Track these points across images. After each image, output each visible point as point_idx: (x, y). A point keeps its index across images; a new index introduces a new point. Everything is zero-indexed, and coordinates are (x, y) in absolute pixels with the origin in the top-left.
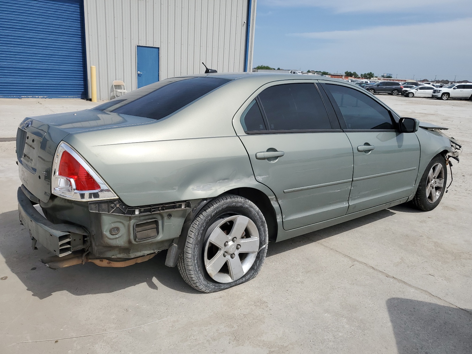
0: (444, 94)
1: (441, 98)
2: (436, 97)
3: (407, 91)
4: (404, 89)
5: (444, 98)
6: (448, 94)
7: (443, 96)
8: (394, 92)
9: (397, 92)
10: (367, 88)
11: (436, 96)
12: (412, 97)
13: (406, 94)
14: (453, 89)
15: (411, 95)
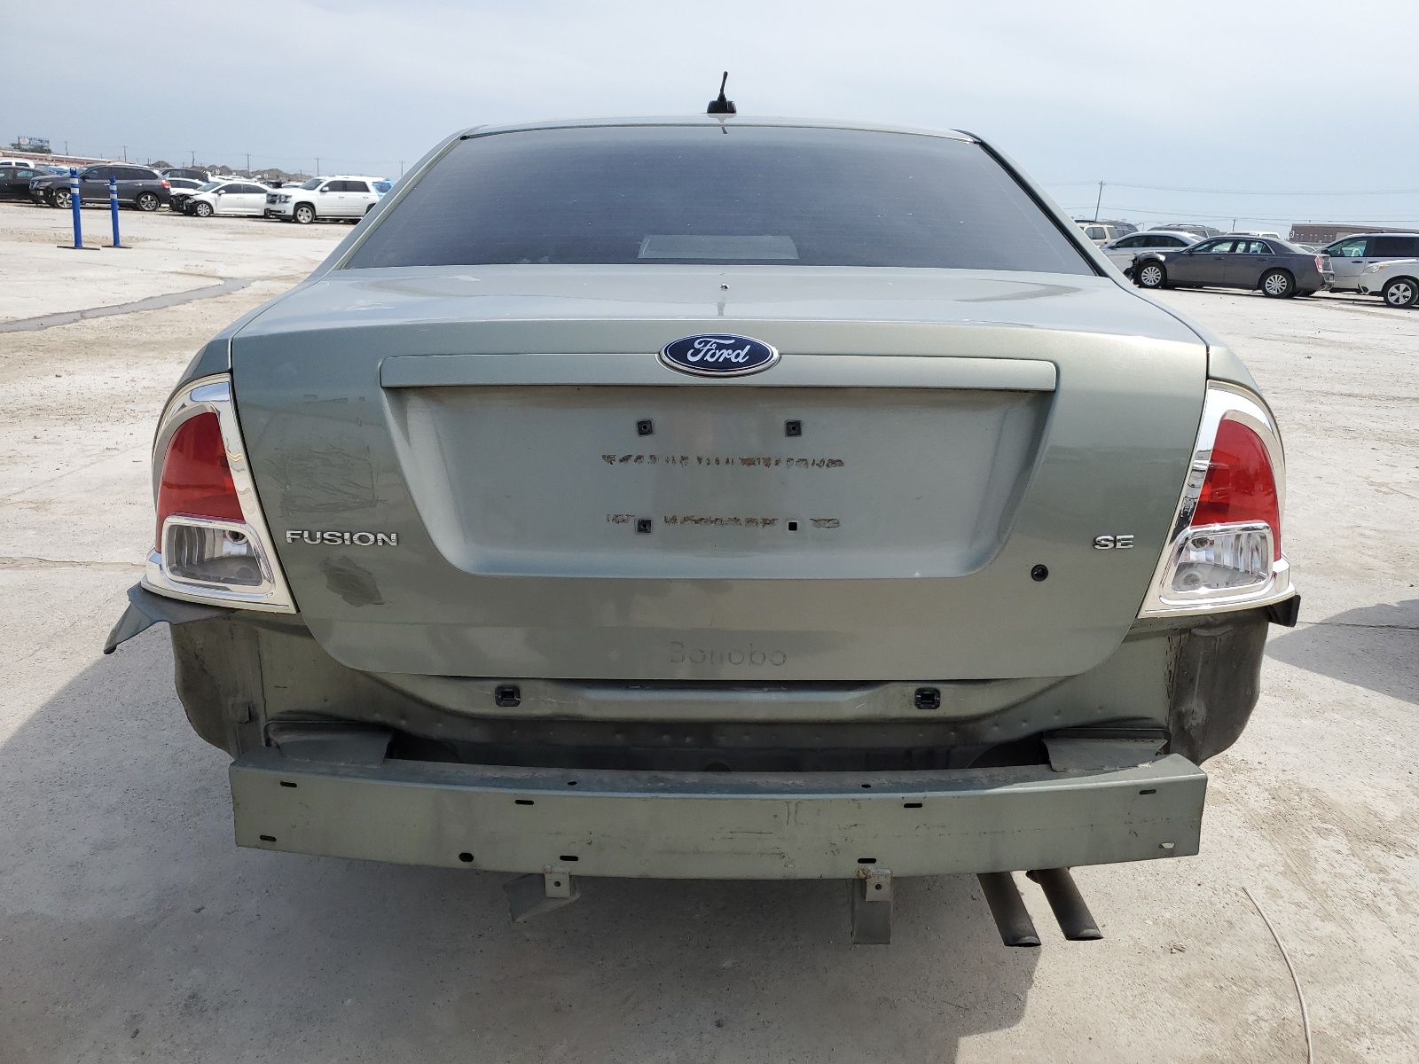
0: (299, 205)
1: (293, 219)
2: (278, 217)
3: (187, 197)
4: (175, 191)
5: (302, 217)
6: (310, 205)
7: (299, 212)
8: (143, 199)
9: (152, 200)
10: (48, 184)
11: (280, 212)
12: (208, 216)
13: (187, 207)
14: (319, 193)
15: (202, 210)
